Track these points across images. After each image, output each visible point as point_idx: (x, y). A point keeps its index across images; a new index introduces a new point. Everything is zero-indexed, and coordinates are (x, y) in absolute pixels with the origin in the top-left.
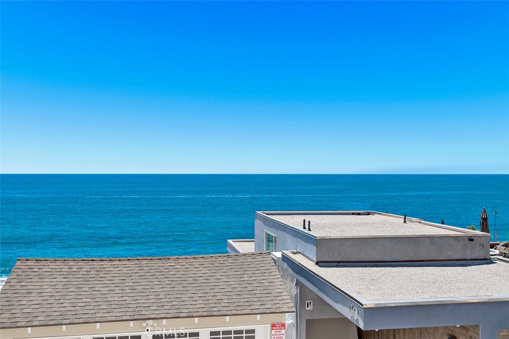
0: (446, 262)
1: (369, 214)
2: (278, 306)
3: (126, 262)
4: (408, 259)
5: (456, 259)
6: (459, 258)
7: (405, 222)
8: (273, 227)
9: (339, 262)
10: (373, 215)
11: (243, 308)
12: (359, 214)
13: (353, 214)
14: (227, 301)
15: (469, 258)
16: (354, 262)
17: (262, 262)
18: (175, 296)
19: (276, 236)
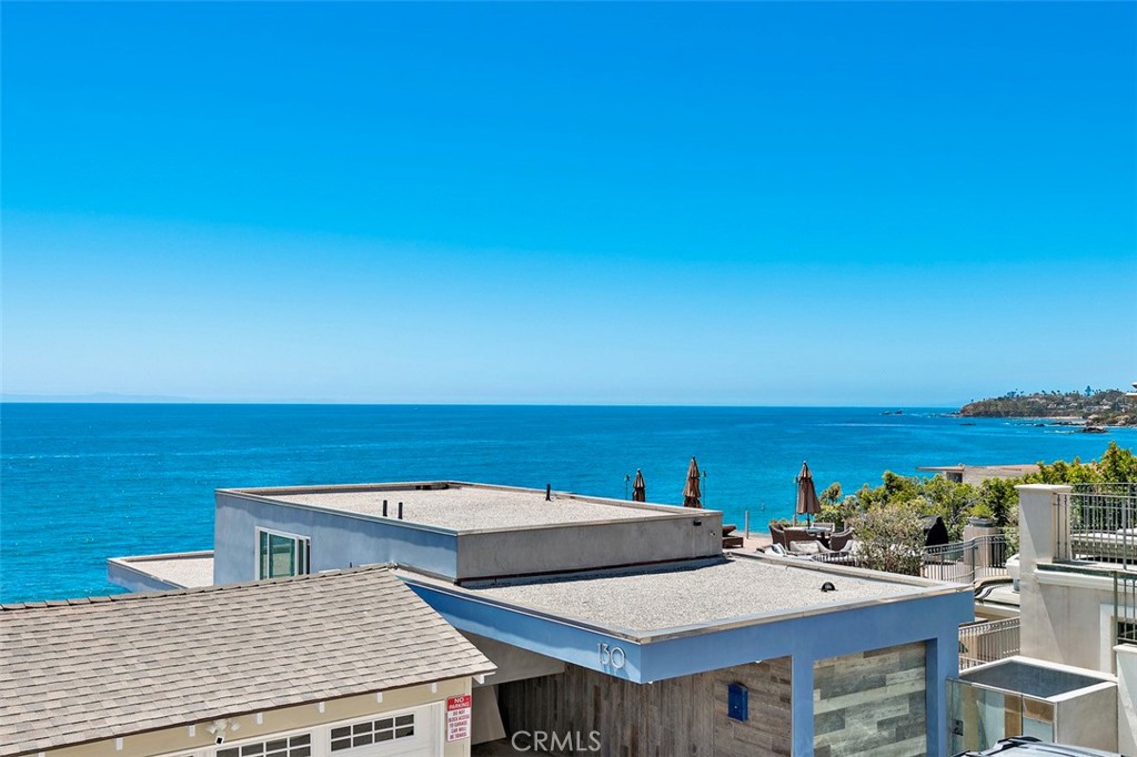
0: (662, 565)
1: (446, 487)
2: (462, 663)
3: (91, 608)
4: (604, 564)
5: (675, 557)
6: (680, 557)
7: (548, 498)
8: (293, 520)
9: (495, 578)
10: (458, 488)
11: (400, 673)
12: (427, 488)
13: (418, 488)
14: (362, 664)
15: (694, 556)
16: (521, 575)
17: (381, 586)
18: (252, 666)
19: (303, 538)
